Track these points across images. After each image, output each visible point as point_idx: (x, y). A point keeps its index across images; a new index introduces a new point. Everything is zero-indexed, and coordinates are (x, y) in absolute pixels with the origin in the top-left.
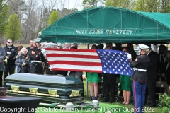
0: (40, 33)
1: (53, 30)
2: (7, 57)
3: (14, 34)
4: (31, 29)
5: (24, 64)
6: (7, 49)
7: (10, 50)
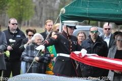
0: (63, 10)
1: (84, 4)
2: (9, 47)
3: (22, 11)
4: (49, 3)
5: (37, 58)
6: (9, 34)
7: (14, 36)
